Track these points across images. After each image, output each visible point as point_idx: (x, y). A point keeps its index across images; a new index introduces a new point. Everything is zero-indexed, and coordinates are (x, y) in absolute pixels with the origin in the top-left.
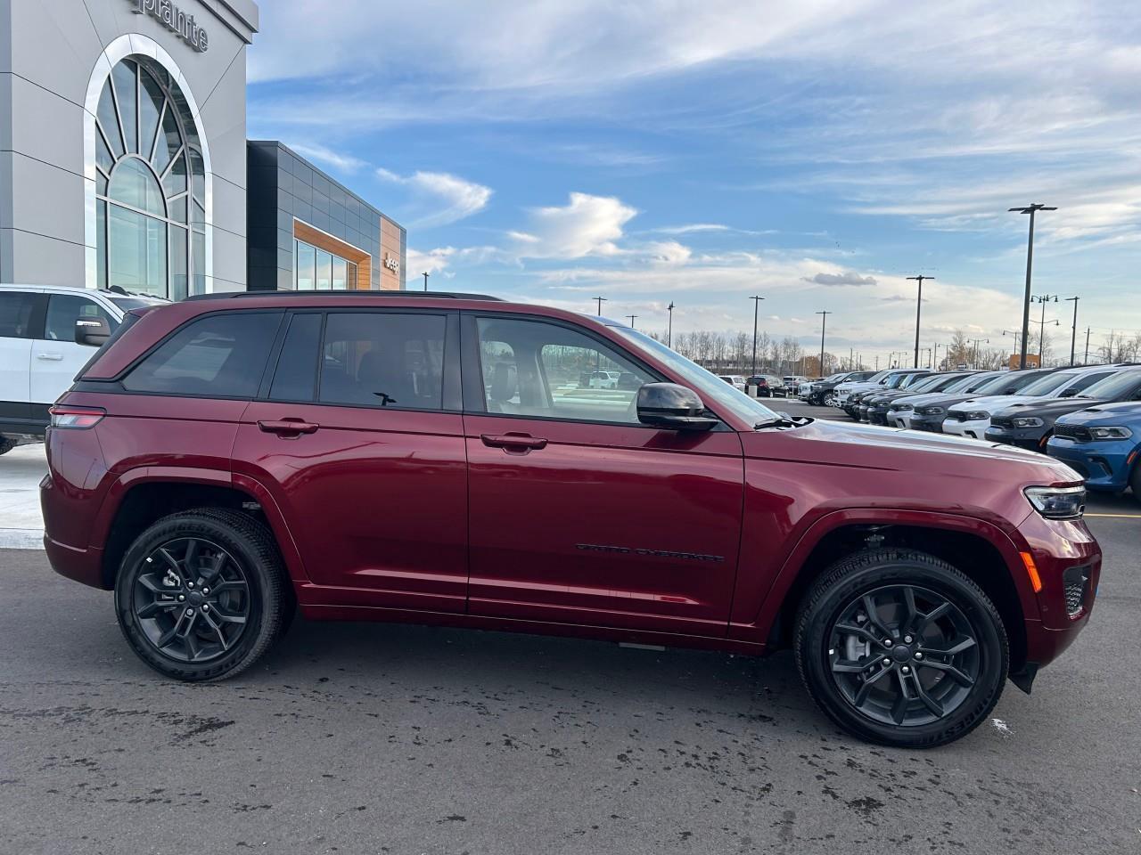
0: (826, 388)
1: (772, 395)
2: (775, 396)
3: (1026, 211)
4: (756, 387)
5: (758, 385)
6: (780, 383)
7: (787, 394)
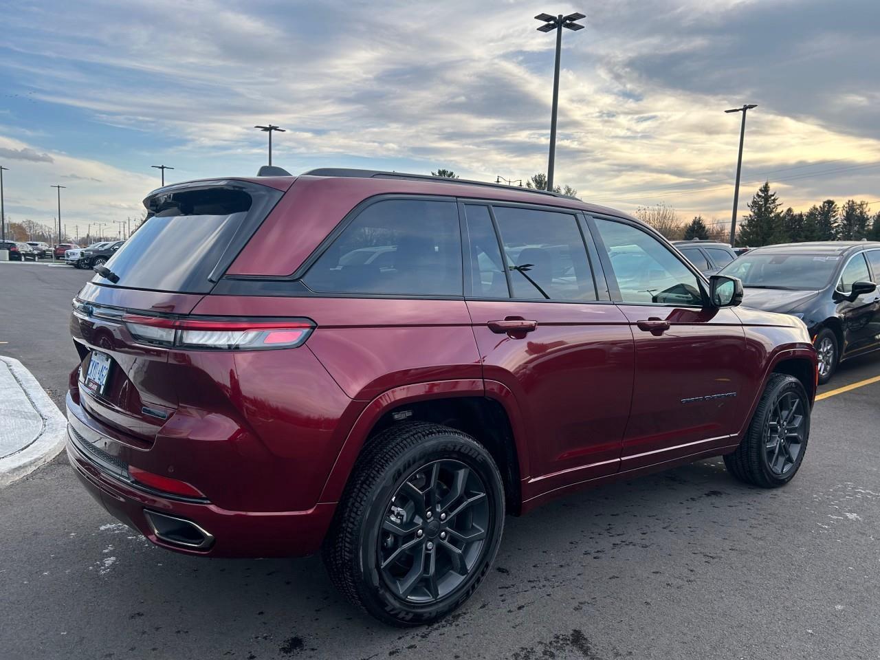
0: (96, 254)
1: (23, 259)
2: (26, 260)
3: (265, 129)
4: (8, 251)
5: (9, 249)
6: (29, 249)
7: (37, 258)
